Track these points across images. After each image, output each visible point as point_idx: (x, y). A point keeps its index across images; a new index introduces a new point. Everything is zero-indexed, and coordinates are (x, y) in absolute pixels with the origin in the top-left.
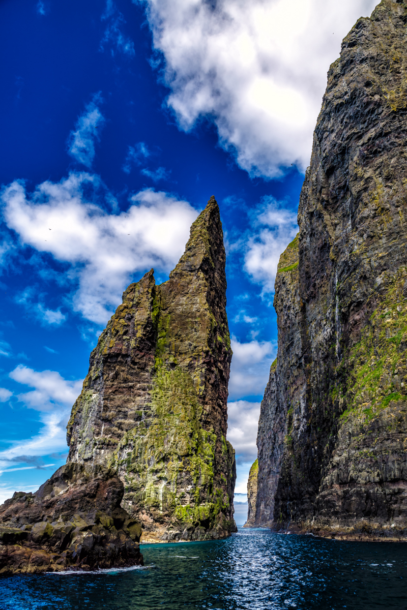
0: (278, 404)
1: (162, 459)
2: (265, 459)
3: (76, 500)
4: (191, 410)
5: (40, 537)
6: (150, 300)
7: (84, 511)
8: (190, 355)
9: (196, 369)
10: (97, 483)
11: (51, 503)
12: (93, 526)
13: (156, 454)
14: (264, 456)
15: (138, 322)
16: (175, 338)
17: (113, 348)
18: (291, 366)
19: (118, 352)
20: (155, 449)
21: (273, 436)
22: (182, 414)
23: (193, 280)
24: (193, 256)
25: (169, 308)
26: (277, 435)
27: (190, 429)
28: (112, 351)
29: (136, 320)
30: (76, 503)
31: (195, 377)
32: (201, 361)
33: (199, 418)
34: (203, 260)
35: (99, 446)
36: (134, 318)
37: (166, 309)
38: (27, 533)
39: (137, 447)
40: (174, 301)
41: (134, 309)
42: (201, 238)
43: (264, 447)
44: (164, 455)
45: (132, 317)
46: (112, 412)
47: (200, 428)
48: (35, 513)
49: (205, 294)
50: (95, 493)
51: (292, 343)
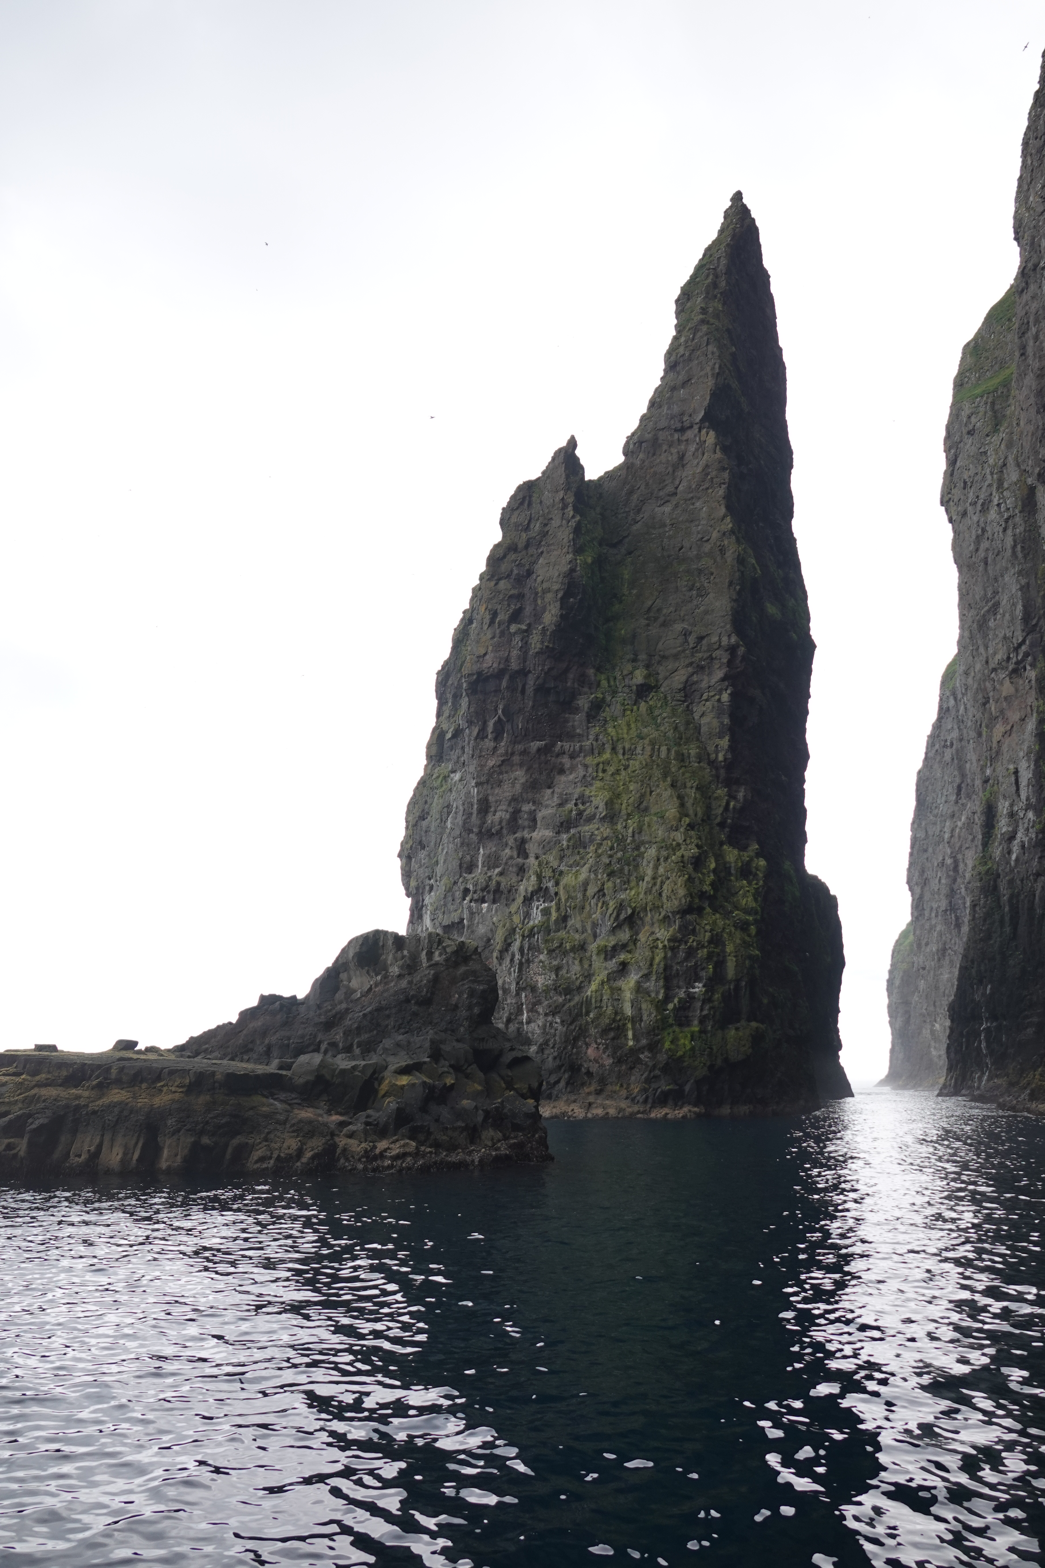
0: (963, 776)
1: (625, 919)
2: (929, 919)
3: (386, 1009)
4: (695, 798)
5: (307, 1083)
6: (573, 523)
7: (407, 1032)
8: (687, 662)
9: (705, 696)
10: (432, 972)
11: (334, 1016)
12: (425, 1063)
13: (610, 911)
14: (927, 913)
15: (545, 585)
16: (647, 619)
17: (487, 657)
18: (994, 670)
19: (502, 666)
20: (607, 898)
21: (949, 861)
22: (672, 812)
23: (689, 454)
24: (684, 384)
25: (627, 540)
26: (960, 857)
27: (693, 846)
28: (485, 665)
29: (539, 579)
30: (388, 1016)
31: (702, 715)
32: (719, 674)
33: (719, 820)
34: (713, 395)
35: (476, 896)
36: (534, 576)
37: (620, 542)
38: (281, 1075)
39: (563, 896)
40: (638, 518)
41: (532, 550)
42: (704, 328)
43: (927, 888)
44: (629, 911)
45: (529, 573)
46: (498, 814)
47: (722, 844)
48: (303, 1036)
49: (721, 492)
50: (429, 995)
51: (994, 605)
